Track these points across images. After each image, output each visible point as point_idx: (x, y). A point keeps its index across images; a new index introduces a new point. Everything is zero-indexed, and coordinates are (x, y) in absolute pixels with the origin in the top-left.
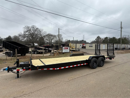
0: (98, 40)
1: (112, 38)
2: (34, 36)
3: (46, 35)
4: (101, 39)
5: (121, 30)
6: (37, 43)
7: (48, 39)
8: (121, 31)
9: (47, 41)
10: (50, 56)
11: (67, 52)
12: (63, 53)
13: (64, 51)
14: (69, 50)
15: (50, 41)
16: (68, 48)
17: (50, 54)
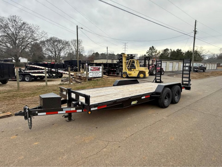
0: (152, 54)
1: (175, 50)
2: (17, 42)
3: (47, 41)
4: (156, 52)
5: (195, 36)
6: (26, 58)
7: (50, 48)
8: (195, 38)
9: (50, 53)
10: (60, 85)
11: (97, 77)
12: (90, 79)
13: (91, 74)
14: (101, 73)
15: (57, 53)
16: (99, 69)
17: (62, 81)
